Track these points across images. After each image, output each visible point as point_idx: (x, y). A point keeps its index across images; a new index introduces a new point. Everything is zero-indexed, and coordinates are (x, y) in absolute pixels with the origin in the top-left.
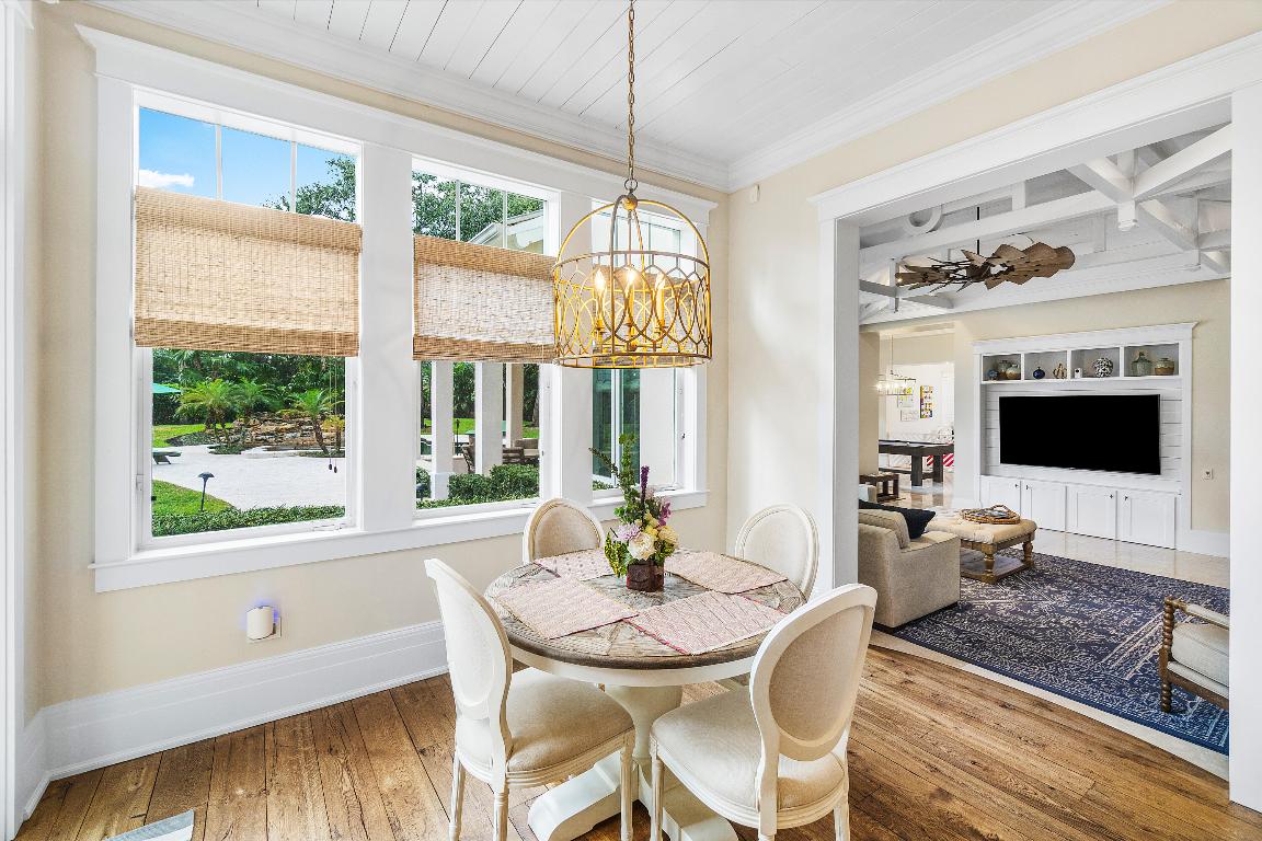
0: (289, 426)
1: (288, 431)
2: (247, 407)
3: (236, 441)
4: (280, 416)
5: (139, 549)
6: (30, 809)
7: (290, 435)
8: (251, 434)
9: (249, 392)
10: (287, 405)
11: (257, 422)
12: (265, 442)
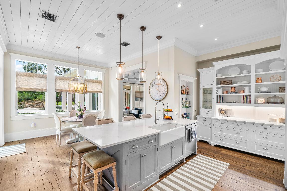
0: (35, 103)
1: (35, 104)
2: (25, 99)
3: (22, 106)
4: (33, 101)
5: (16, 116)
6: (5, 143)
7: (36, 105)
8: (26, 105)
9: (25, 95)
10: (35, 98)
11: (27, 102)
12: (29, 107)
